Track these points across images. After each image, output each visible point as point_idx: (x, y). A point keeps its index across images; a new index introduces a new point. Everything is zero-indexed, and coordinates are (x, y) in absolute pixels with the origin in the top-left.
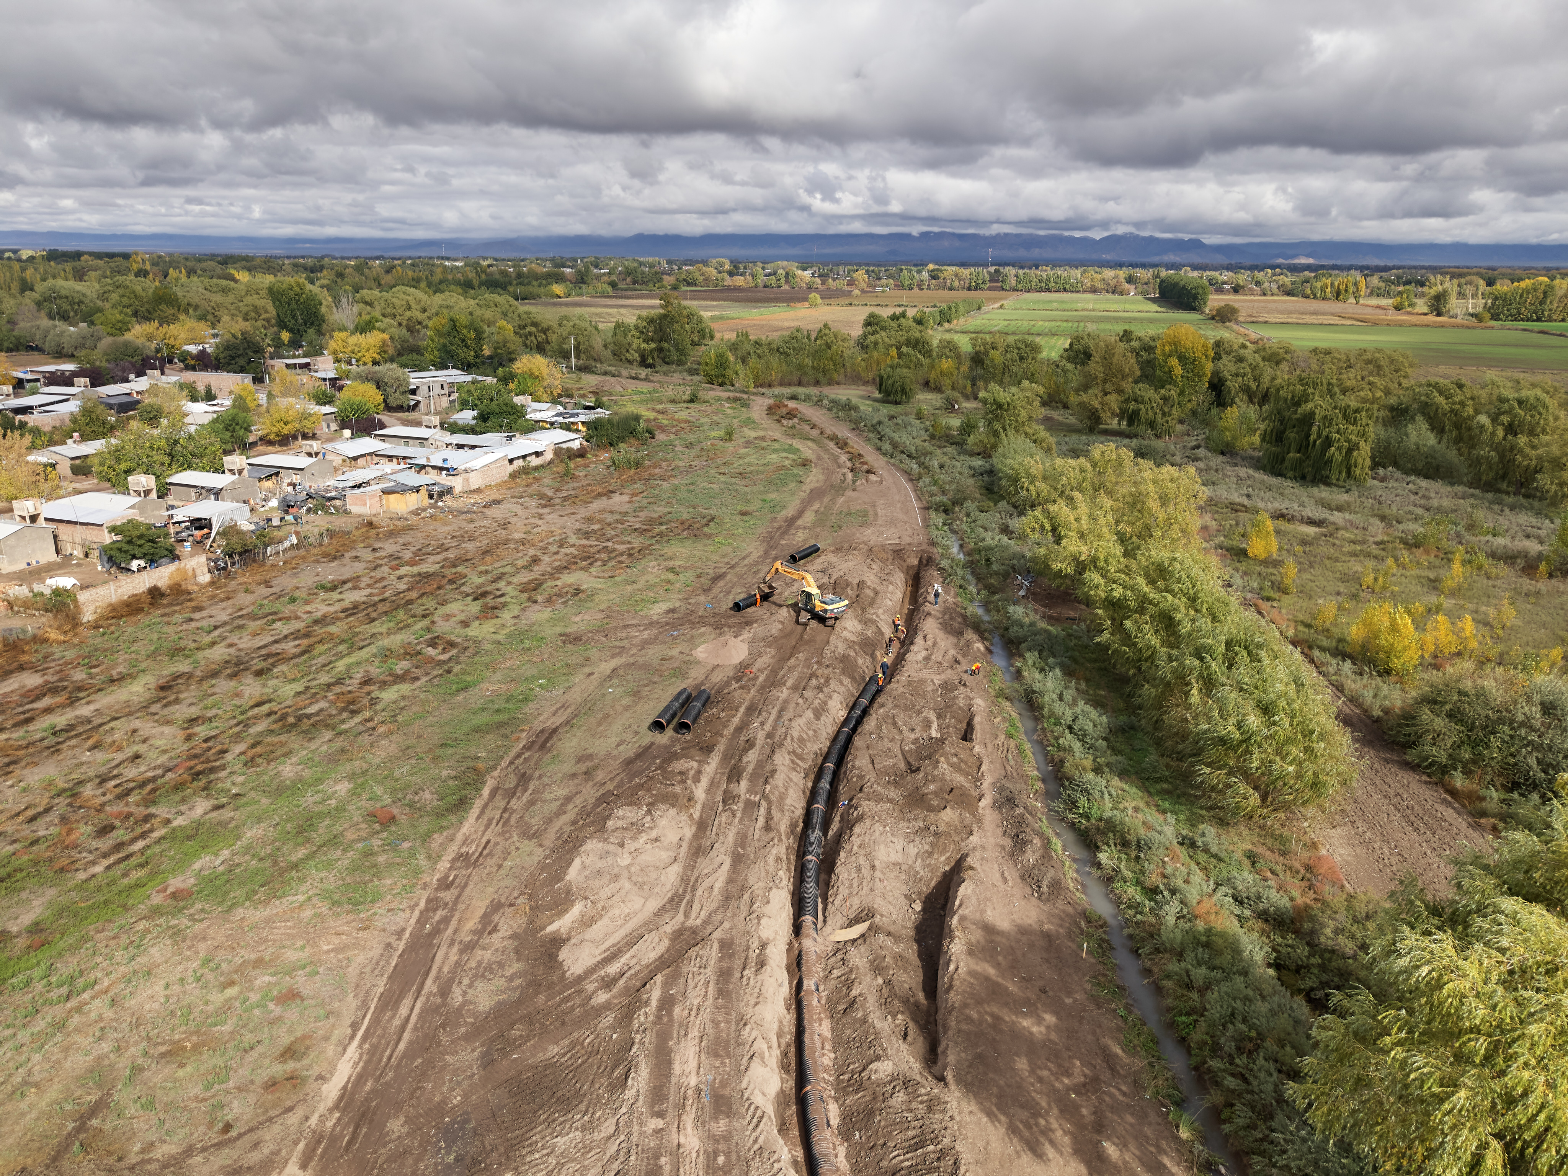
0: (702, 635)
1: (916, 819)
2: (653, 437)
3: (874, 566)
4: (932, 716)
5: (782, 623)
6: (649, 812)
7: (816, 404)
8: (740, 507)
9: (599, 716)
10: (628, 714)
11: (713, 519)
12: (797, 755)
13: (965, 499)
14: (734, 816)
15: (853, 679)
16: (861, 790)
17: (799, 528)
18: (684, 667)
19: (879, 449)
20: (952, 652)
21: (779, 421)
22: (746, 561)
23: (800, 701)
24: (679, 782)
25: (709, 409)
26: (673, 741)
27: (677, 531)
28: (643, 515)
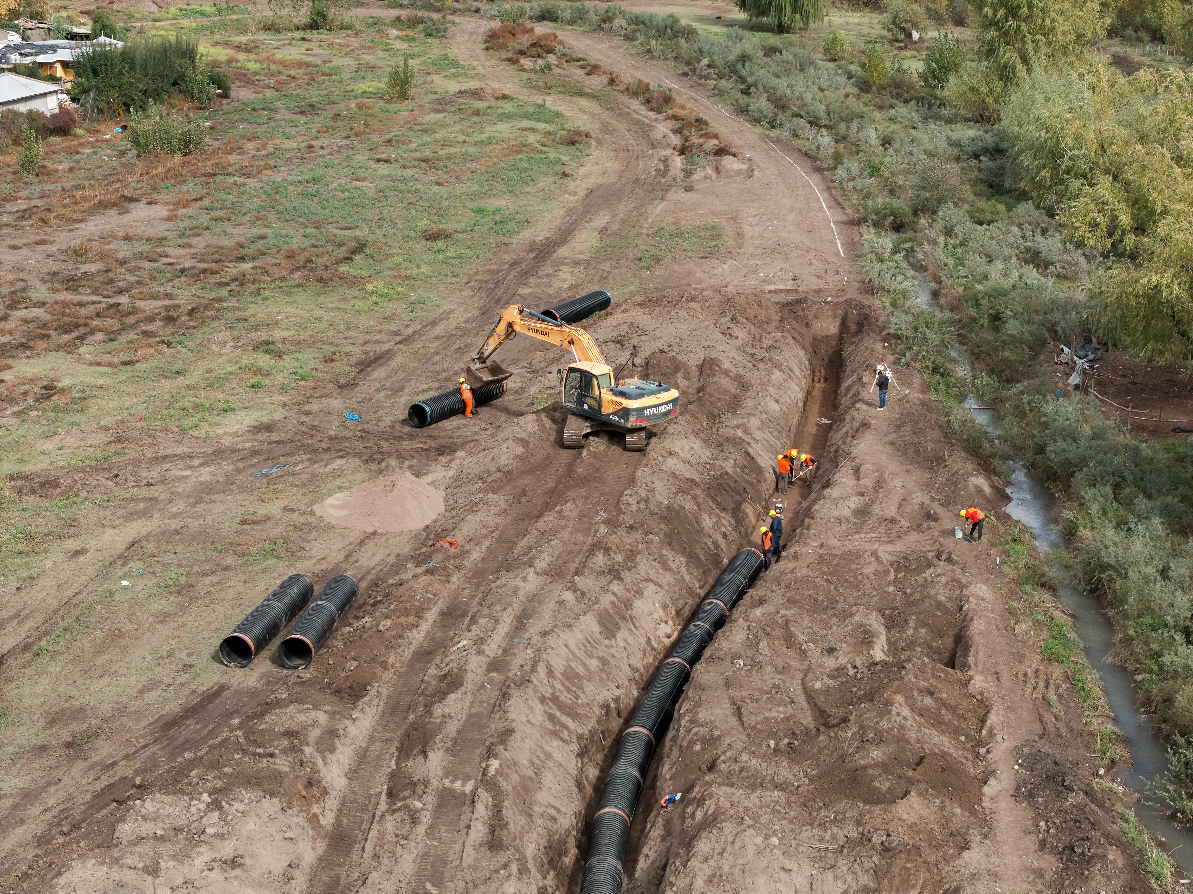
0: (336, 474)
1: (838, 821)
2: (225, 95)
3: (737, 331)
4: (876, 623)
5: (523, 442)
6: (216, 805)
7: (599, 28)
8: (425, 223)
9: (99, 634)
10: (165, 630)
11: (360, 248)
12: (561, 707)
13: (941, 200)
14: (415, 821)
15: (692, 557)
16: (711, 768)
17: (562, 262)
18: (295, 536)
19: (743, 111)
20: (919, 497)
21: (512, 61)
22: (439, 330)
23: (569, 596)
24: (284, 751)
25: (354, 42)
26: (270, 682)
27: (276, 272)
28: (200, 243)
